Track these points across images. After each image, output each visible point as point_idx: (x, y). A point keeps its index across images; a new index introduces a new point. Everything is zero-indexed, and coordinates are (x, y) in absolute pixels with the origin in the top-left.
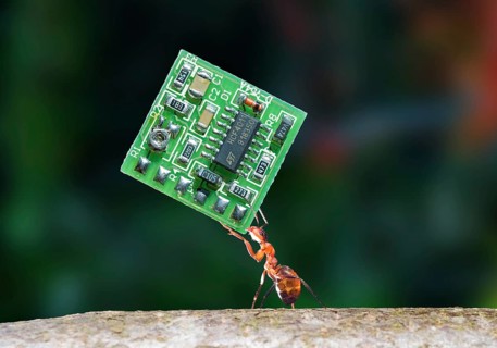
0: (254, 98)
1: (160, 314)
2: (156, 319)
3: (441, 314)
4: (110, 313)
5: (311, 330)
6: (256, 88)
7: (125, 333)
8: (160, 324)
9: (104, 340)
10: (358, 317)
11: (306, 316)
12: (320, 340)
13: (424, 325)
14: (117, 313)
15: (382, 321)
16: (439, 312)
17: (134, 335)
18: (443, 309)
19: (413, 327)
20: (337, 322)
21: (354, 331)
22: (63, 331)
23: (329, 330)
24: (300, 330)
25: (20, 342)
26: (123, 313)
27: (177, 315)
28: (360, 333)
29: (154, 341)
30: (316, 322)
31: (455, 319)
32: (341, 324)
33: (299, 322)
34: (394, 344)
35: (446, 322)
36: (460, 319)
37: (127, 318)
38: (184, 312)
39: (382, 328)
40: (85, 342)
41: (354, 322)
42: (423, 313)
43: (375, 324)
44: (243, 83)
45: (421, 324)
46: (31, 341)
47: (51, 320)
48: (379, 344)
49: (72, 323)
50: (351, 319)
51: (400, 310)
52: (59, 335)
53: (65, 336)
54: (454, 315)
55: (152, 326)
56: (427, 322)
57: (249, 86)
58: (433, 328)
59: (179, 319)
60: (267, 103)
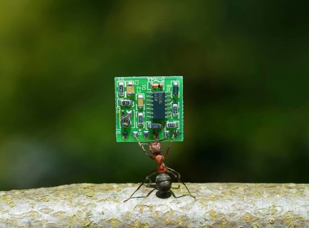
0: (156, 82)
1: (115, 186)
2: (113, 189)
3: (282, 187)
4: (85, 185)
5: (205, 196)
6: (155, 77)
7: (94, 197)
8: (115, 192)
9: (82, 201)
10: (234, 189)
11: (202, 188)
12: (210, 202)
13: (272, 194)
14: (90, 185)
15: (248, 191)
16: (281, 186)
17: (100, 198)
18: (283, 185)
19: (266, 195)
20: (221, 192)
21: (230, 197)
22: (57, 195)
23: (216, 196)
24: (199, 196)
25: (31, 201)
26: (93, 185)
27: (125, 187)
28: (234, 198)
29: (112, 202)
30: (208, 191)
31: (291, 190)
32: (223, 193)
33: (198, 191)
34: (254, 205)
35: (286, 192)
36: (294, 191)
37: (96, 188)
38: (130, 184)
39: (248, 195)
40: (71, 202)
41: (231, 192)
42: (272, 187)
43: (243, 193)
44: (149, 78)
45: (270, 193)
46: (38, 201)
47: (51, 188)
48: (245, 205)
49: (63, 190)
50: (229, 190)
51: (258, 185)
52: (55, 198)
53: (59, 198)
54: (290, 188)
55: (110, 193)
56: (274, 192)
57: (152, 78)
58: (278, 196)
59: (127, 188)
60: (163, 81)
